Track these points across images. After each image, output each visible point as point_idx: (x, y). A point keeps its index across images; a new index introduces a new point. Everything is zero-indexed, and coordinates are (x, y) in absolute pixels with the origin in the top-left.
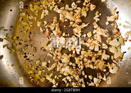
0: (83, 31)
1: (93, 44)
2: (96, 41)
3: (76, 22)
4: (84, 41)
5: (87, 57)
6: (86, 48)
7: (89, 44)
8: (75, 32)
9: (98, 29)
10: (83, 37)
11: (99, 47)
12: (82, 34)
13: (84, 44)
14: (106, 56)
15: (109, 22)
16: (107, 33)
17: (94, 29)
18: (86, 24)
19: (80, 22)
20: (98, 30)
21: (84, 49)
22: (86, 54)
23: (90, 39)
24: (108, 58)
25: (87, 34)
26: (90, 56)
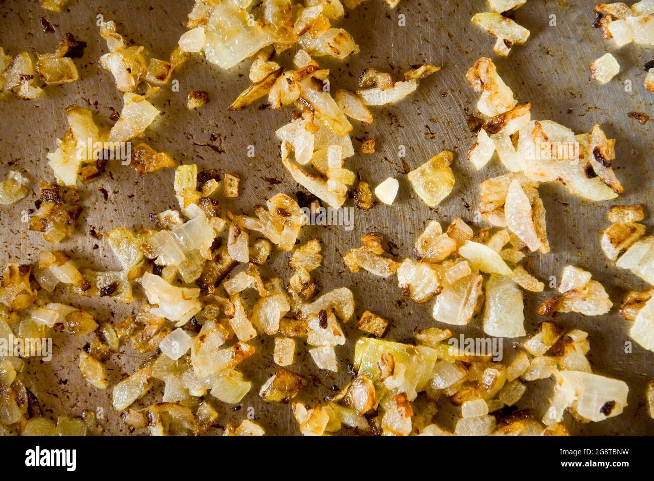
0: (369, 148)
1: (462, 269)
2: (498, 240)
3: (302, 60)
4: (376, 247)
5: (412, 396)
6: (398, 313)
7: (425, 268)
8: (291, 155)
9: (511, 127)
10: (376, 202)
11: (530, 300)
12: (359, 179)
13: (379, 269)
14: (590, 390)
15: (626, 56)
16: (597, 167)
17: (476, 123)
18: (398, 76)
19: (343, 56)
20: (515, 138)
21: (378, 324)
22: (401, 368)
23: (434, 226)
24: (608, 408)
25: (413, 177)
26: (440, 383)
